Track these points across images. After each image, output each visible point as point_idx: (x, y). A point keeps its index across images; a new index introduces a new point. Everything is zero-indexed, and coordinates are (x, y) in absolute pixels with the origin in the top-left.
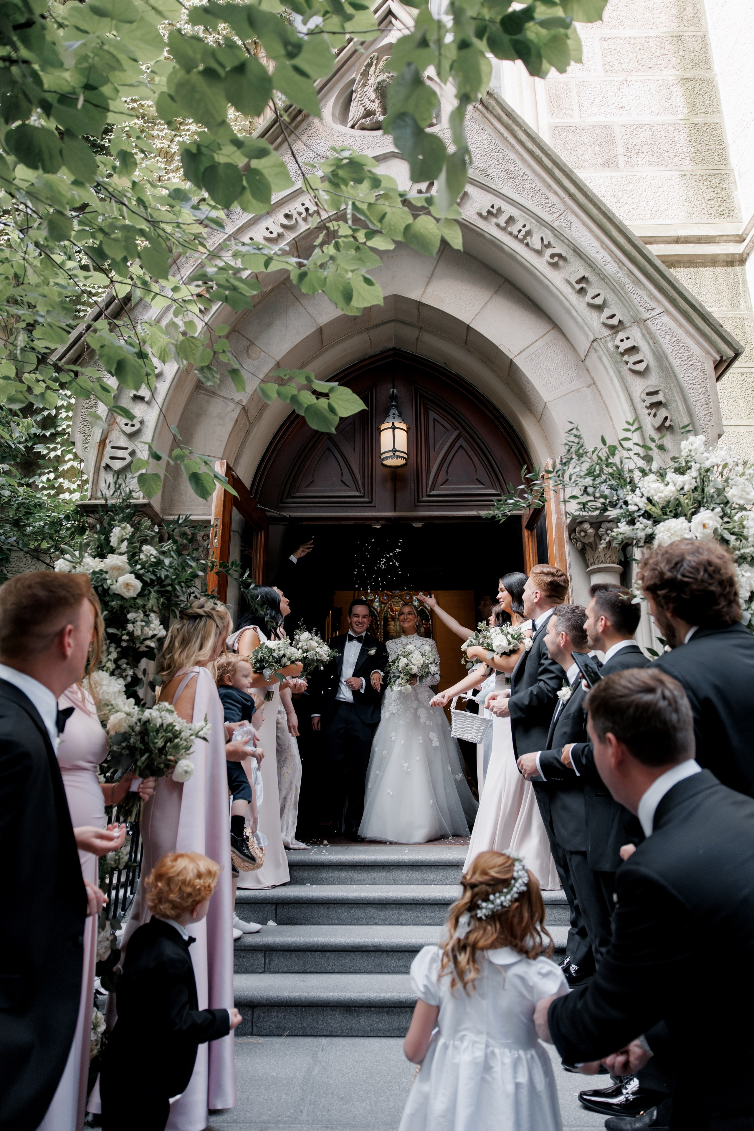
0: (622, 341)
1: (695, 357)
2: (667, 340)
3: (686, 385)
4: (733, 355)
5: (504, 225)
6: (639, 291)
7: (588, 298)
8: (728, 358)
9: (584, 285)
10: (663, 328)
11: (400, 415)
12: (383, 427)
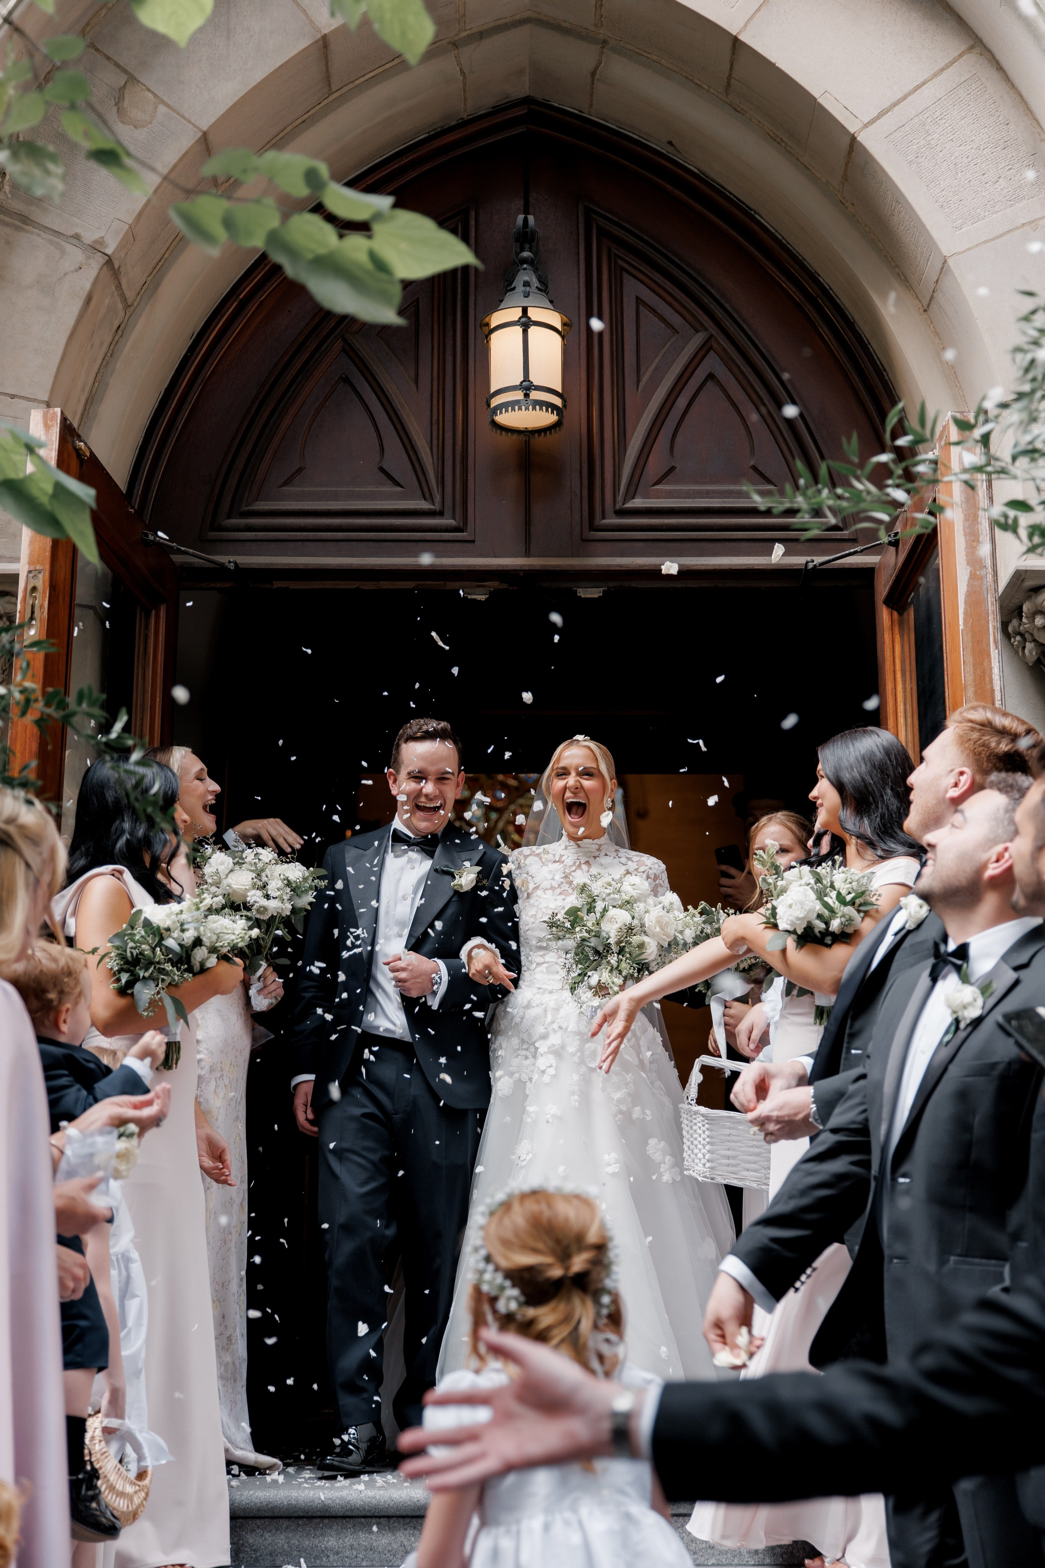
11: (544, 288)
12: (497, 319)
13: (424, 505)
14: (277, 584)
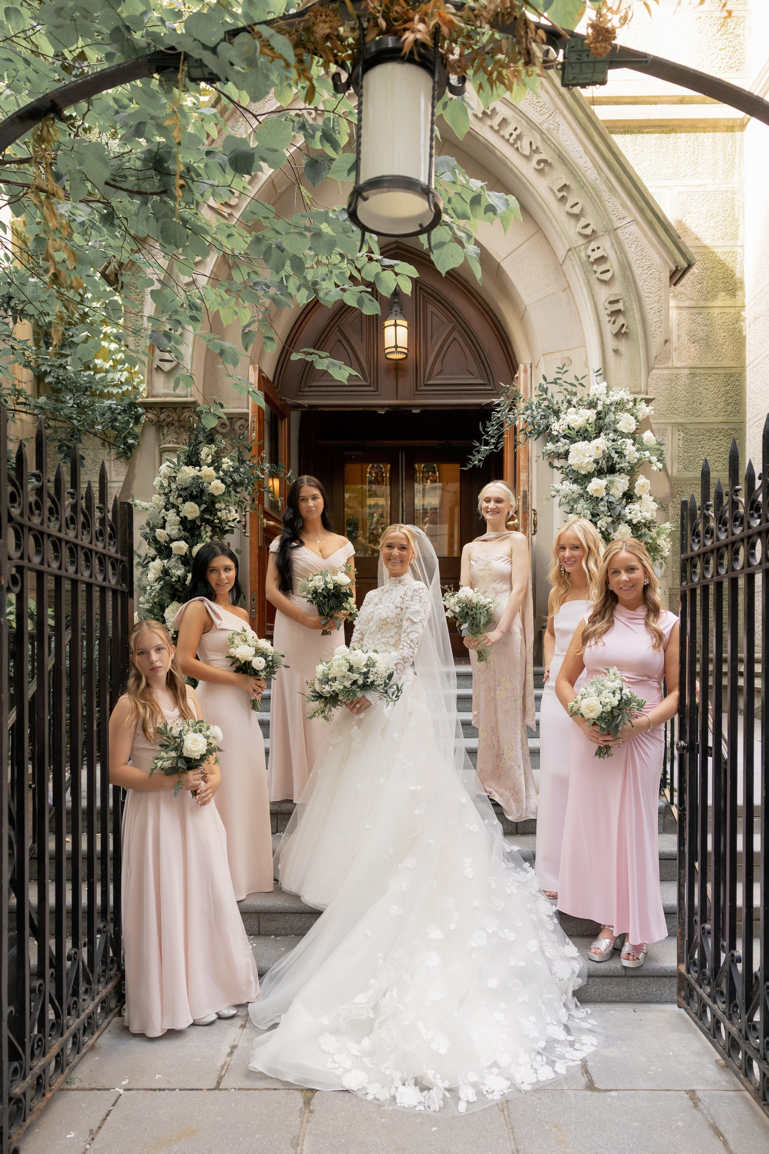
0: (593, 250)
1: (654, 267)
2: (633, 250)
3: (644, 293)
4: (686, 266)
5: (497, 128)
6: (613, 199)
7: (568, 207)
8: (682, 269)
9: (565, 193)
11: (402, 316)
12: (387, 324)
14: (321, 410)
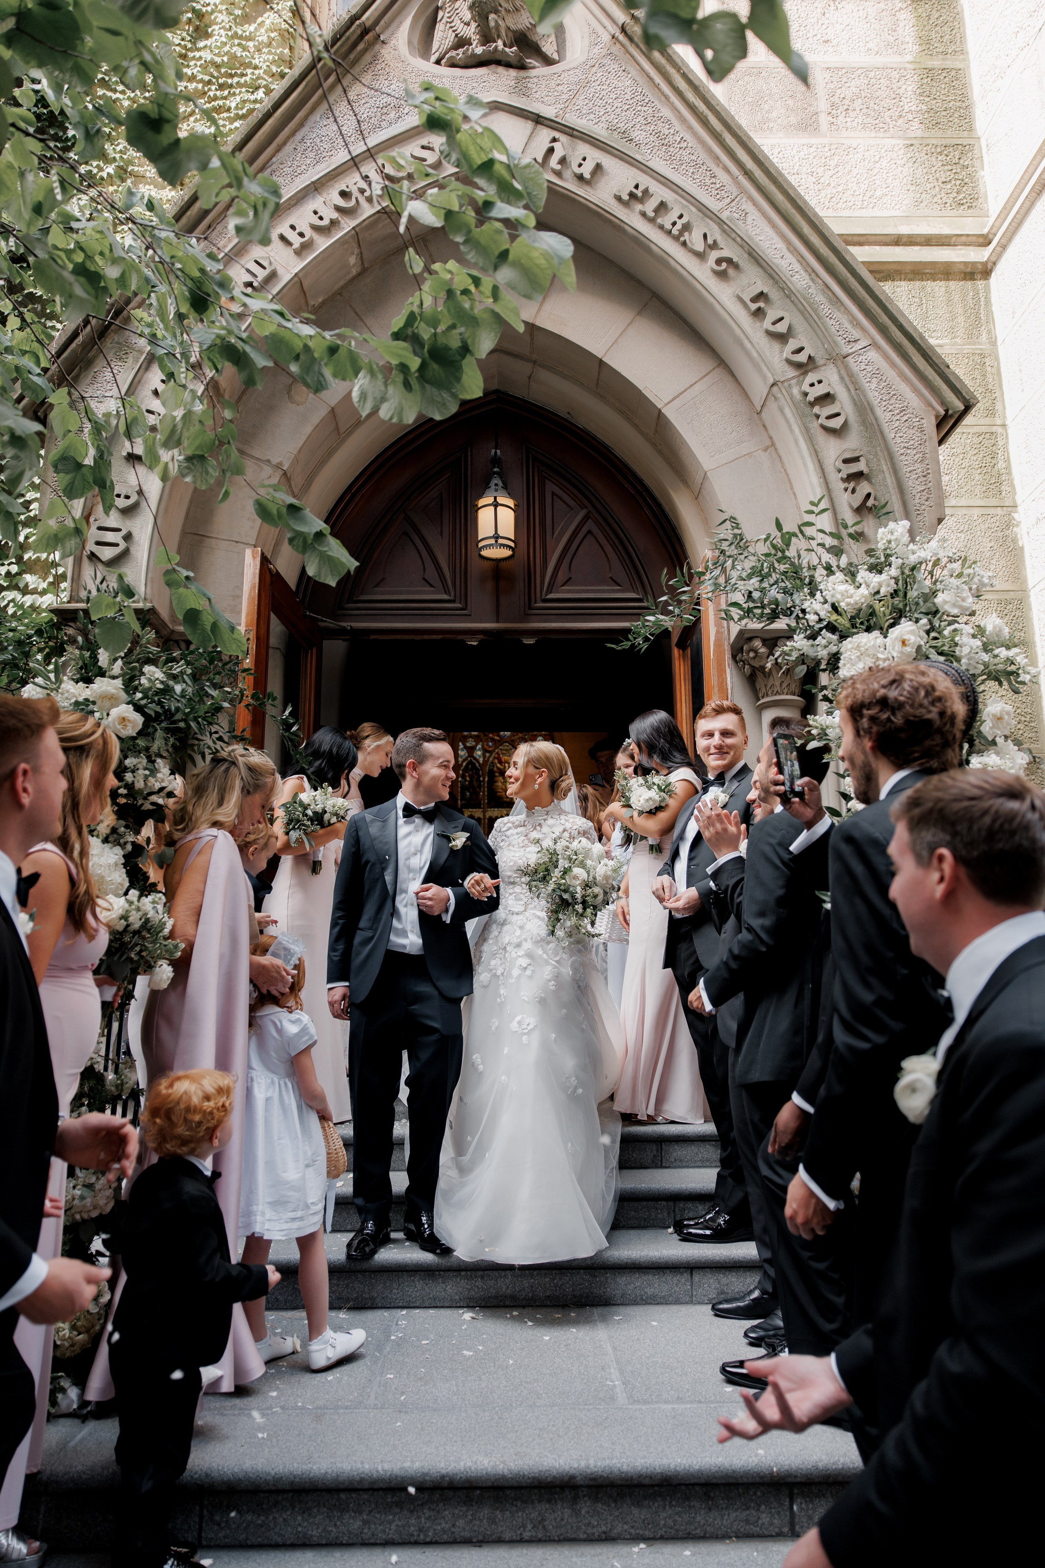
0: (812, 385)
1: (911, 410)
2: (874, 386)
4: (962, 407)
5: (652, 214)
6: (837, 315)
7: (767, 324)
8: (955, 412)
9: (761, 304)
10: (869, 368)
11: (505, 487)
12: (481, 503)
13: (446, 597)
14: (372, 637)
